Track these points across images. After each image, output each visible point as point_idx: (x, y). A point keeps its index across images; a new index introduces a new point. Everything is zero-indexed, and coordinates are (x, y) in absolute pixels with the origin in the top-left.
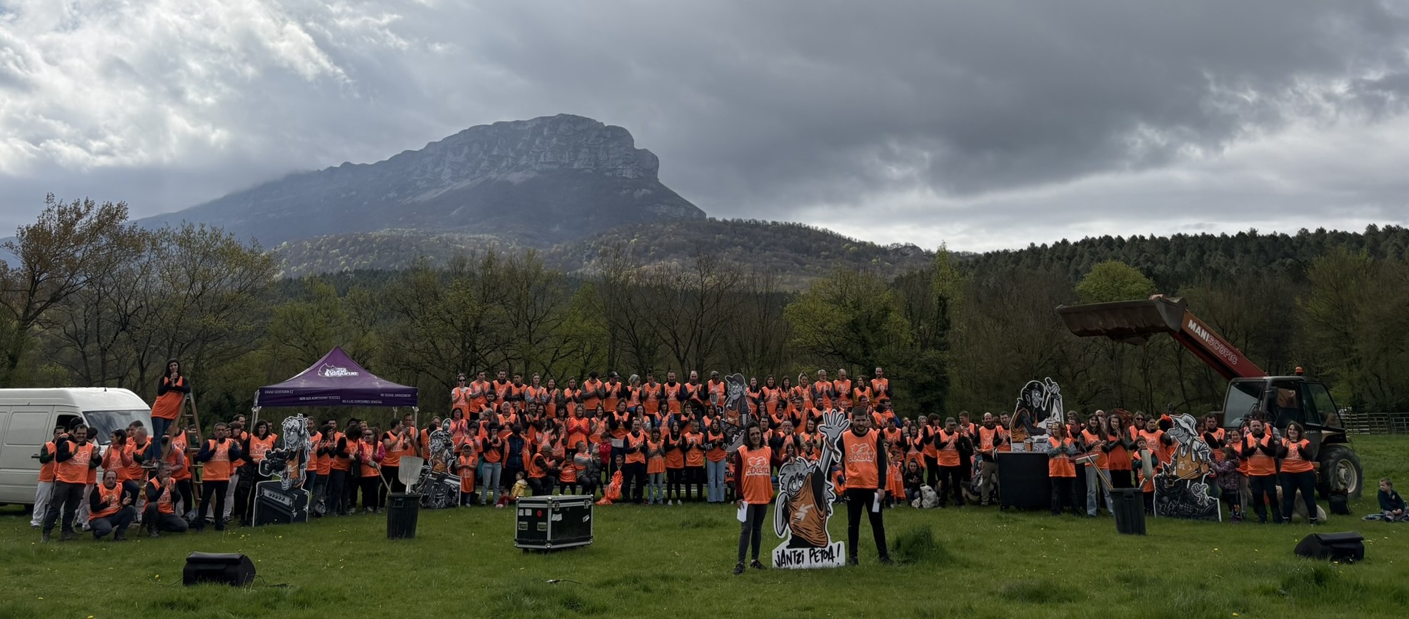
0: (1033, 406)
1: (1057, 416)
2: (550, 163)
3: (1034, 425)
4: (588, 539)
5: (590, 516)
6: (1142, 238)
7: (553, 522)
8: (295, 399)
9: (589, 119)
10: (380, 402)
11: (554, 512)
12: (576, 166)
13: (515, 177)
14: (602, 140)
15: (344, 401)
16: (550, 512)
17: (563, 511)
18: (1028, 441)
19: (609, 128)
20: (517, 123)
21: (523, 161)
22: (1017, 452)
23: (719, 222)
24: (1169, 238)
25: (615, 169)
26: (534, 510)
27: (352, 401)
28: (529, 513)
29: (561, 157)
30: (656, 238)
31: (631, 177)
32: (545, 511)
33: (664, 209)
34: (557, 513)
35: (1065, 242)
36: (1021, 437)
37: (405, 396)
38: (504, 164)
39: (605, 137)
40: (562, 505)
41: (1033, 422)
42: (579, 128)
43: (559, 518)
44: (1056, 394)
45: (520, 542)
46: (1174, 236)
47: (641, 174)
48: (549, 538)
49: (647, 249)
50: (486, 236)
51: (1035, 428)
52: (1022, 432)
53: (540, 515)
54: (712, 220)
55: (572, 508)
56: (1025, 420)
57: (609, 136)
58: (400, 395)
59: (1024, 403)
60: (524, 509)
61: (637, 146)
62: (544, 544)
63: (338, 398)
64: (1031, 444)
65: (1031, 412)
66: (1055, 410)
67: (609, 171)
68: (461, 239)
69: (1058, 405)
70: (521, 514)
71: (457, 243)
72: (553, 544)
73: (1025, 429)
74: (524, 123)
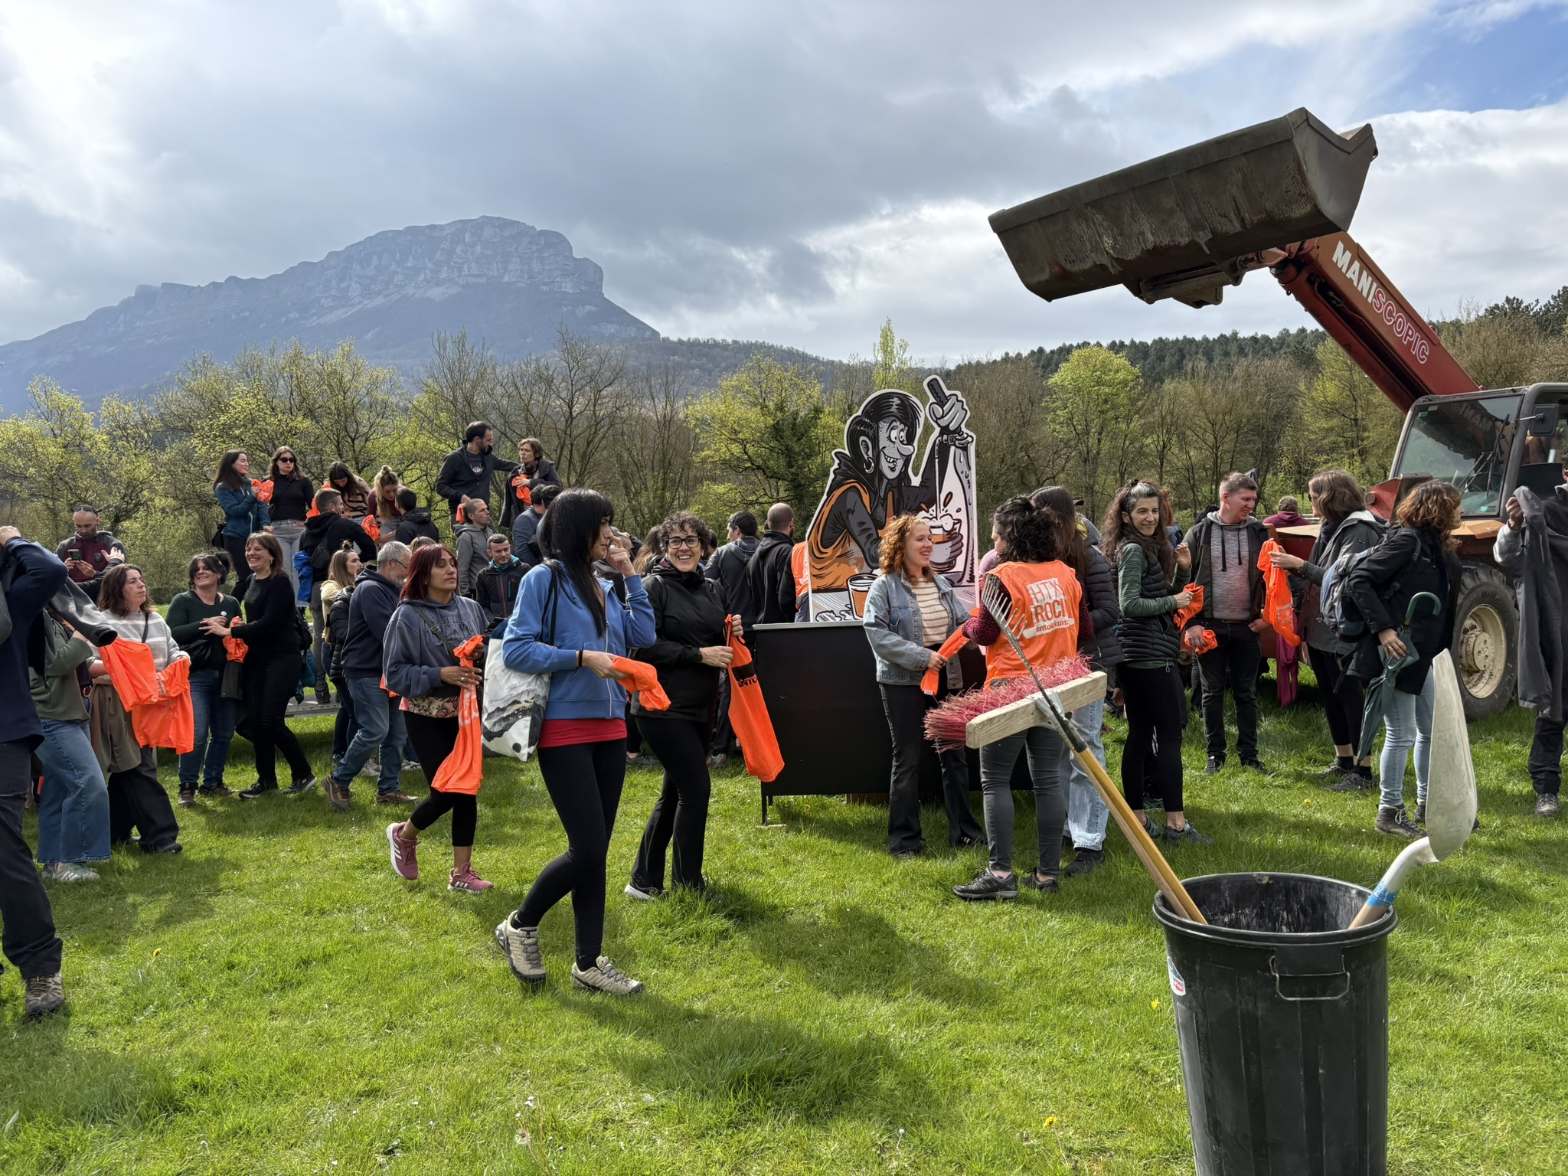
0: (882, 475)
1: (958, 501)
2: (475, 276)
9: (518, 222)
12: (506, 279)
13: (436, 293)
14: (535, 248)
19: (543, 233)
20: (433, 227)
21: (444, 274)
22: (832, 621)
23: (674, 342)
25: (553, 282)
29: (488, 269)
31: (571, 291)
33: (612, 329)
36: (838, 572)
38: (422, 278)
39: (537, 244)
42: (506, 233)
44: (958, 431)
47: (583, 288)
52: (844, 556)
54: (667, 340)
56: (853, 521)
57: (542, 243)
59: (854, 466)
61: (577, 254)
66: (951, 482)
67: (546, 284)
69: (962, 467)
74: (441, 228)
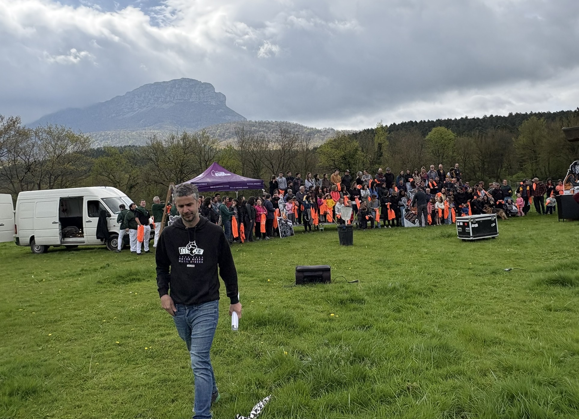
2: (180, 100)
3: (576, 182)
4: (496, 234)
5: (496, 223)
6: (425, 121)
7: (472, 228)
8: (209, 187)
9: (195, 80)
10: (247, 187)
11: (472, 223)
12: (191, 100)
13: (165, 106)
14: (201, 89)
15: (231, 188)
16: (470, 223)
17: (477, 222)
18: (573, 189)
19: (204, 83)
20: (164, 82)
21: (168, 99)
22: (567, 194)
23: (253, 122)
24: (435, 121)
25: (208, 101)
26: (464, 223)
27: (235, 188)
28: (461, 224)
29: (184, 97)
30: (227, 129)
31: (214, 104)
32: (468, 223)
33: (229, 117)
34: (474, 224)
35: (394, 124)
36: (569, 187)
37: (258, 184)
38: (160, 100)
39: (202, 88)
40: (477, 220)
41: (575, 180)
42: (191, 84)
43: (476, 225)
45: (460, 237)
46: (437, 120)
47: (219, 103)
48: (471, 235)
49: (224, 134)
50: (156, 131)
51: (576, 183)
52: (570, 185)
53: (465, 225)
54: (250, 121)
55: (483, 221)
56: (571, 180)
57: (204, 87)
58: (256, 184)
59: (571, 172)
60: (459, 222)
61: (217, 91)
62: (469, 238)
63: (228, 186)
64: (574, 190)
65: (574, 176)
67: (205, 102)
68: (146, 132)
70: (458, 224)
71: (144, 134)
72: (474, 237)
73: (571, 184)
74: (167, 82)
